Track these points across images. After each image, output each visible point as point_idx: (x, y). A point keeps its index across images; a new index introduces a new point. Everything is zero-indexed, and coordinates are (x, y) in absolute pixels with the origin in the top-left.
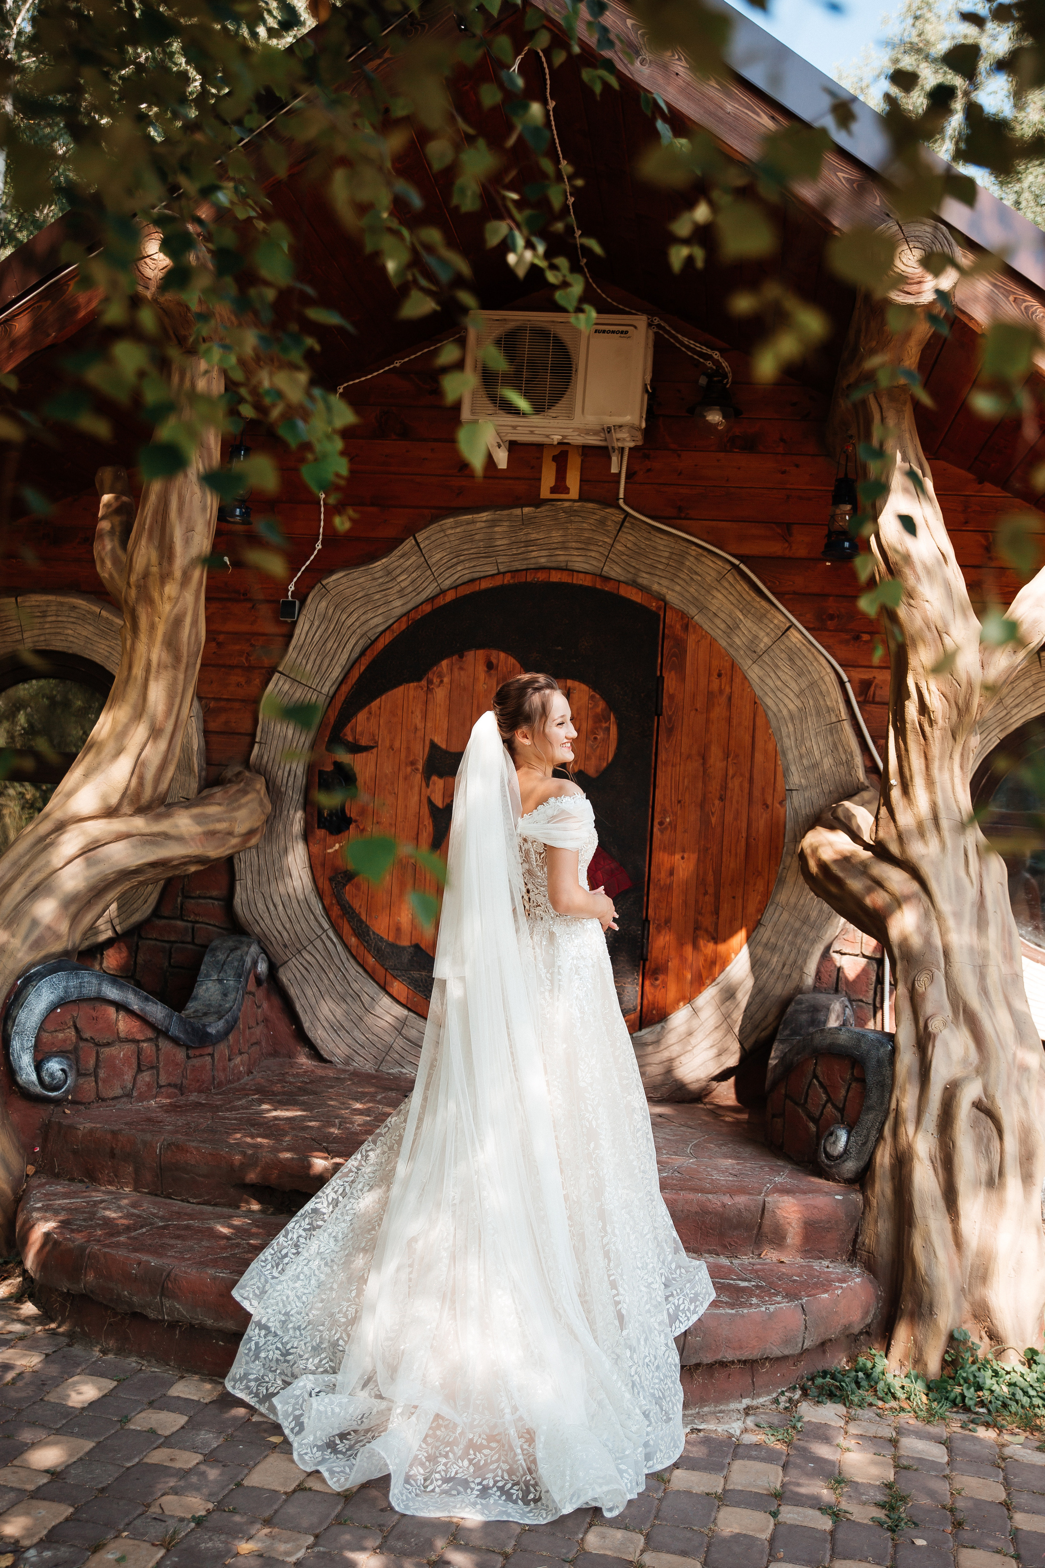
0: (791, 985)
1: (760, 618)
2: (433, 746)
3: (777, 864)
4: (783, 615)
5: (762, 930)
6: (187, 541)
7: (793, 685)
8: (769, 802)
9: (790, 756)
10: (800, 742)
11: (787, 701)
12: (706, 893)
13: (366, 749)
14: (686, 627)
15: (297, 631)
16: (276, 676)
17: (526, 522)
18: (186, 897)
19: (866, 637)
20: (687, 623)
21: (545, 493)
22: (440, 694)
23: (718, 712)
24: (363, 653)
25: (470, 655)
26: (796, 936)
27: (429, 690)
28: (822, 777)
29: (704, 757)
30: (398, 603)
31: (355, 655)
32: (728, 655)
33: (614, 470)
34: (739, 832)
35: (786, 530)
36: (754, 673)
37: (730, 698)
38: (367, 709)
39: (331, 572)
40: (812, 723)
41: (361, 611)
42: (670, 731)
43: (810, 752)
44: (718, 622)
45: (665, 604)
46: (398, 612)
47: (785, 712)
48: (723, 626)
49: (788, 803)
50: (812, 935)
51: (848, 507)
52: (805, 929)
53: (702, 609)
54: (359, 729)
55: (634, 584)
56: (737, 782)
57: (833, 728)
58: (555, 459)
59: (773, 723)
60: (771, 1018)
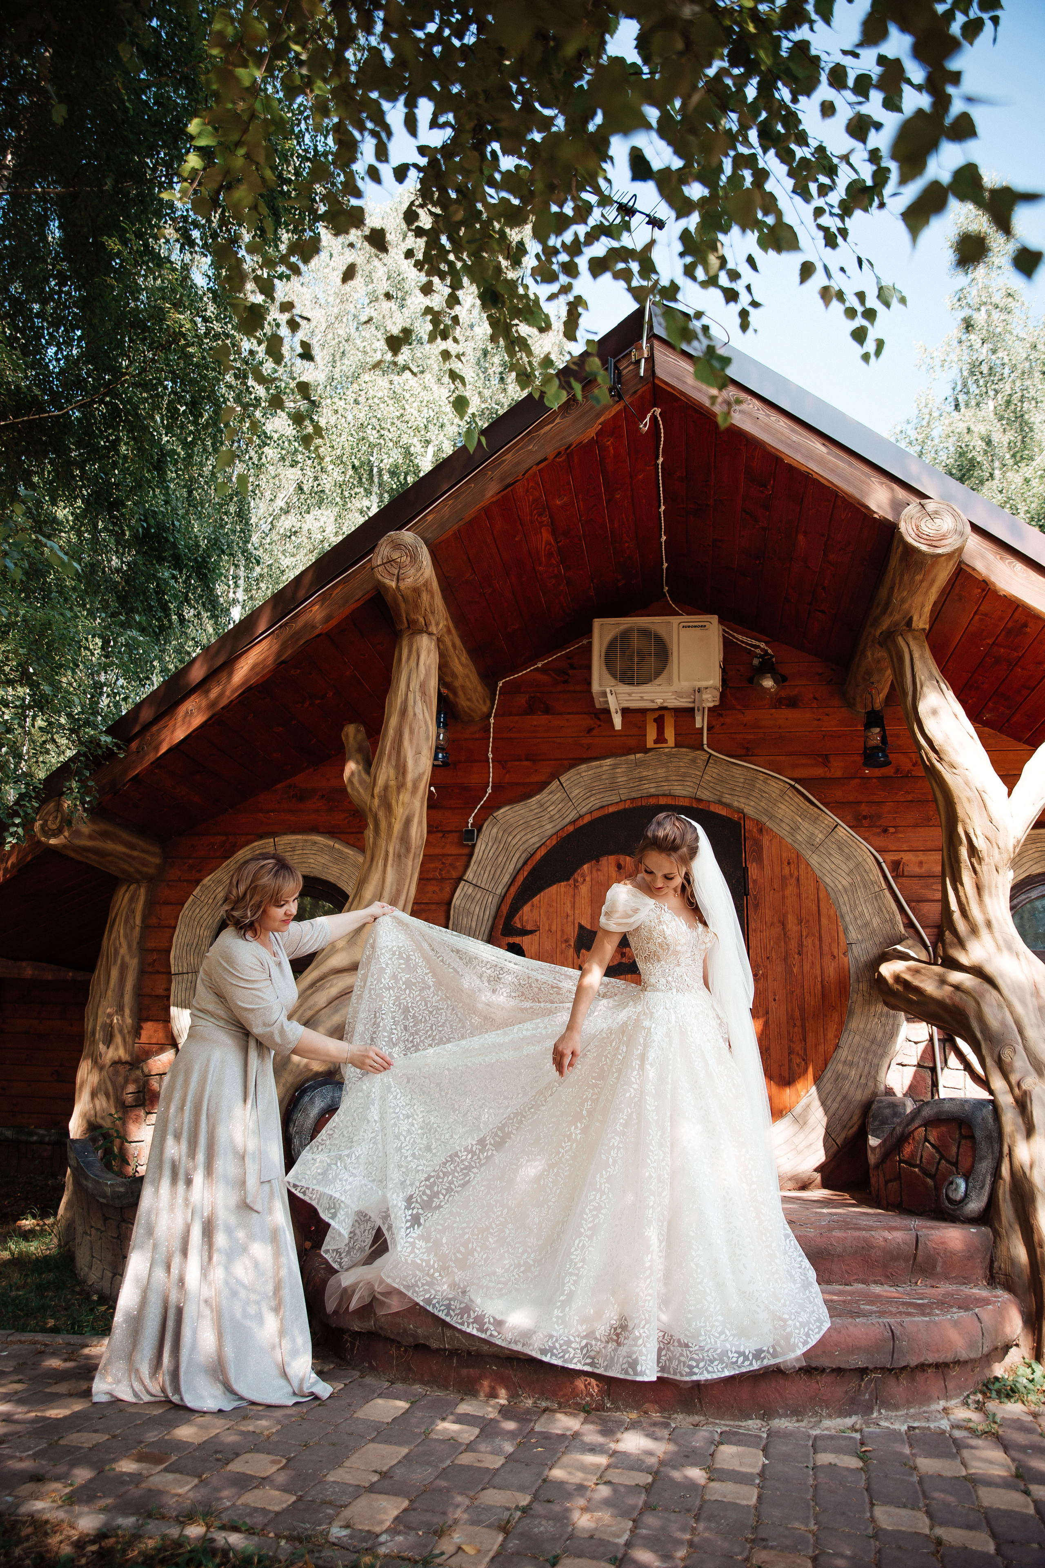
0: (868, 1092)
1: (815, 821)
2: (581, 927)
3: (847, 1000)
4: (830, 818)
5: (840, 1051)
6: (416, 761)
7: (844, 867)
8: (836, 954)
9: (847, 919)
10: (853, 908)
11: (840, 879)
12: (795, 1025)
13: (531, 932)
14: (761, 831)
15: (477, 850)
16: (463, 883)
17: (638, 764)
19: (892, 830)
20: (761, 828)
21: (650, 744)
22: (584, 889)
23: (790, 890)
24: (525, 863)
25: (604, 860)
26: (867, 1053)
27: (576, 887)
28: (873, 932)
29: (783, 924)
30: (549, 826)
31: (519, 866)
32: (794, 848)
33: (698, 725)
34: (816, 977)
35: (825, 759)
36: (814, 860)
37: (798, 880)
38: (529, 904)
39: (499, 808)
40: (861, 893)
41: (523, 833)
42: (756, 906)
43: (862, 915)
44: (784, 825)
45: (744, 816)
46: (549, 833)
47: (840, 887)
48: (788, 828)
49: (850, 953)
50: (880, 1052)
51: (877, 730)
52: (874, 1047)
53: (772, 817)
54: (525, 918)
55: (720, 802)
56: (810, 940)
57: (877, 896)
58: (655, 720)
59: (832, 895)
60: (855, 1118)
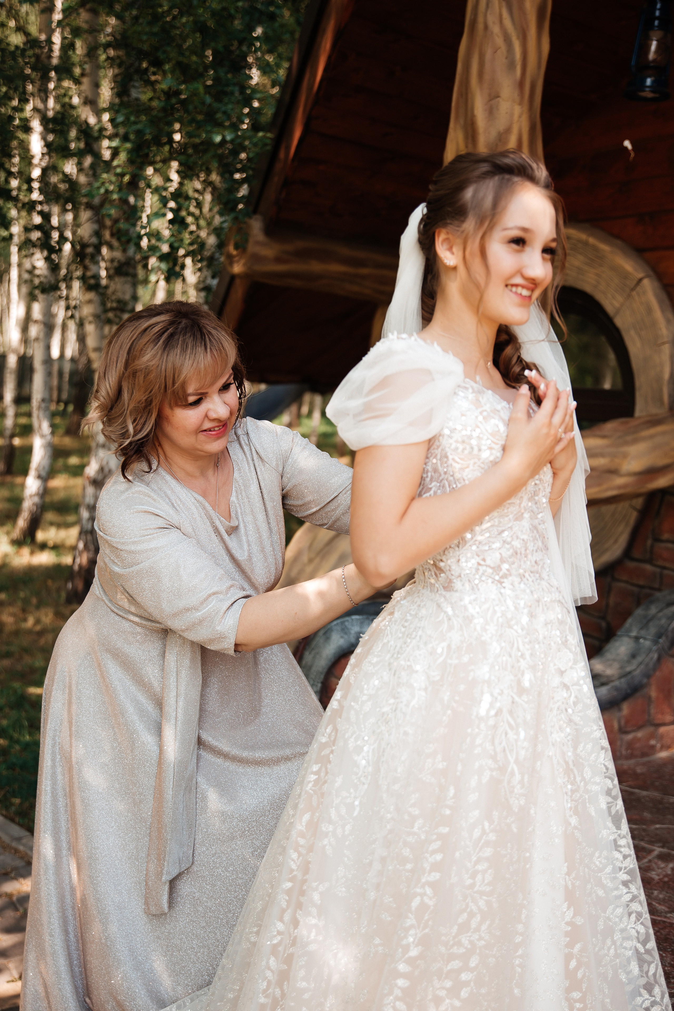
6: (491, 112)
18: (657, 540)
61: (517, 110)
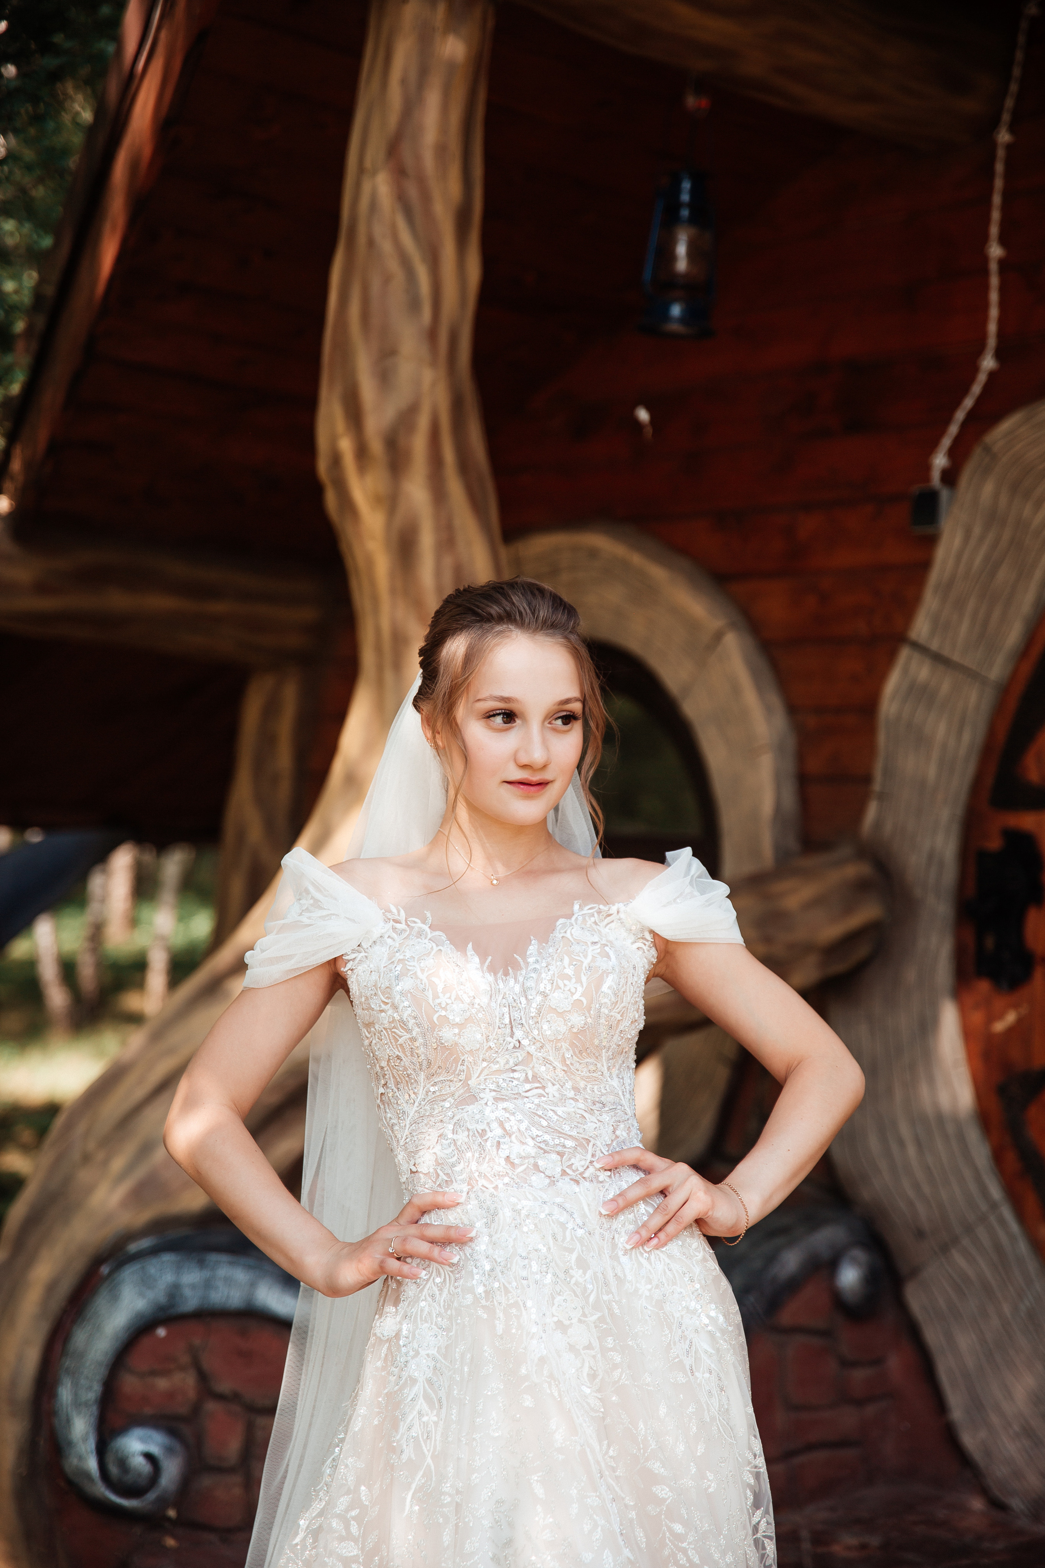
16: (905, 653)
61: (428, 376)
